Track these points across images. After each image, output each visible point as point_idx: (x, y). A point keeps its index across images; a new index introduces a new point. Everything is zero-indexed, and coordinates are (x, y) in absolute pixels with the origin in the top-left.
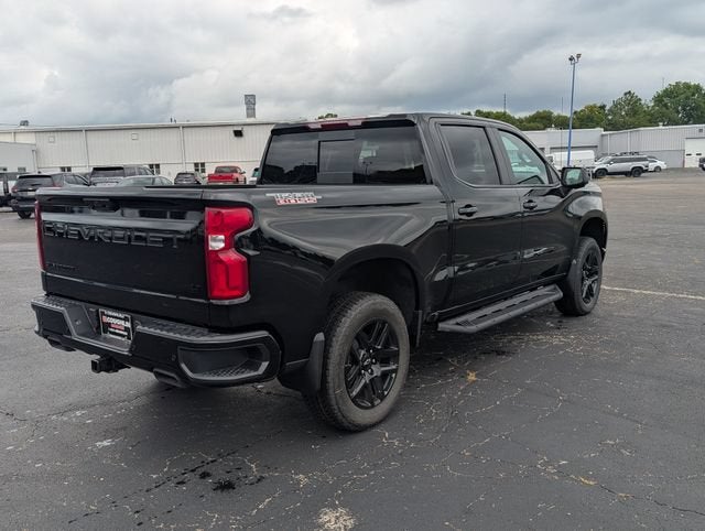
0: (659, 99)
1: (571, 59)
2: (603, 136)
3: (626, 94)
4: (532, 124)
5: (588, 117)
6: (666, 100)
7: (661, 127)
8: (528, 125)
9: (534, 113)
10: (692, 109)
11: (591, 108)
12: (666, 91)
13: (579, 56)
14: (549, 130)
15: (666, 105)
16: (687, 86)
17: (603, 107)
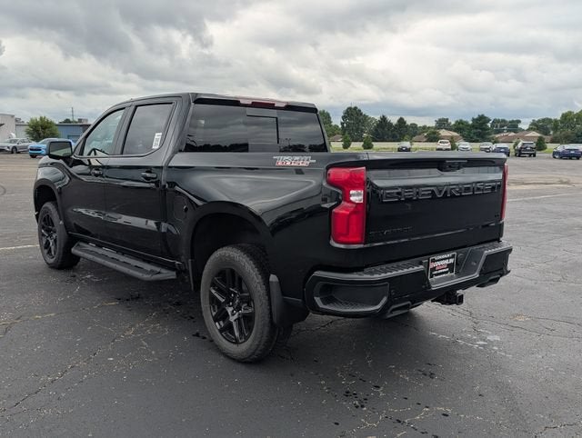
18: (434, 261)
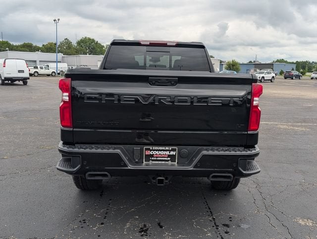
0: (79, 43)
1: (55, 21)
2: (63, 57)
3: (65, 39)
4: (23, 49)
5: (50, 48)
6: (82, 44)
7: (88, 55)
8: (21, 49)
9: (23, 43)
10: (92, 48)
11: (51, 44)
12: (81, 40)
13: (59, 20)
14: (37, 52)
15: (82, 46)
16: (89, 39)
17: (55, 44)
18: (149, 149)
